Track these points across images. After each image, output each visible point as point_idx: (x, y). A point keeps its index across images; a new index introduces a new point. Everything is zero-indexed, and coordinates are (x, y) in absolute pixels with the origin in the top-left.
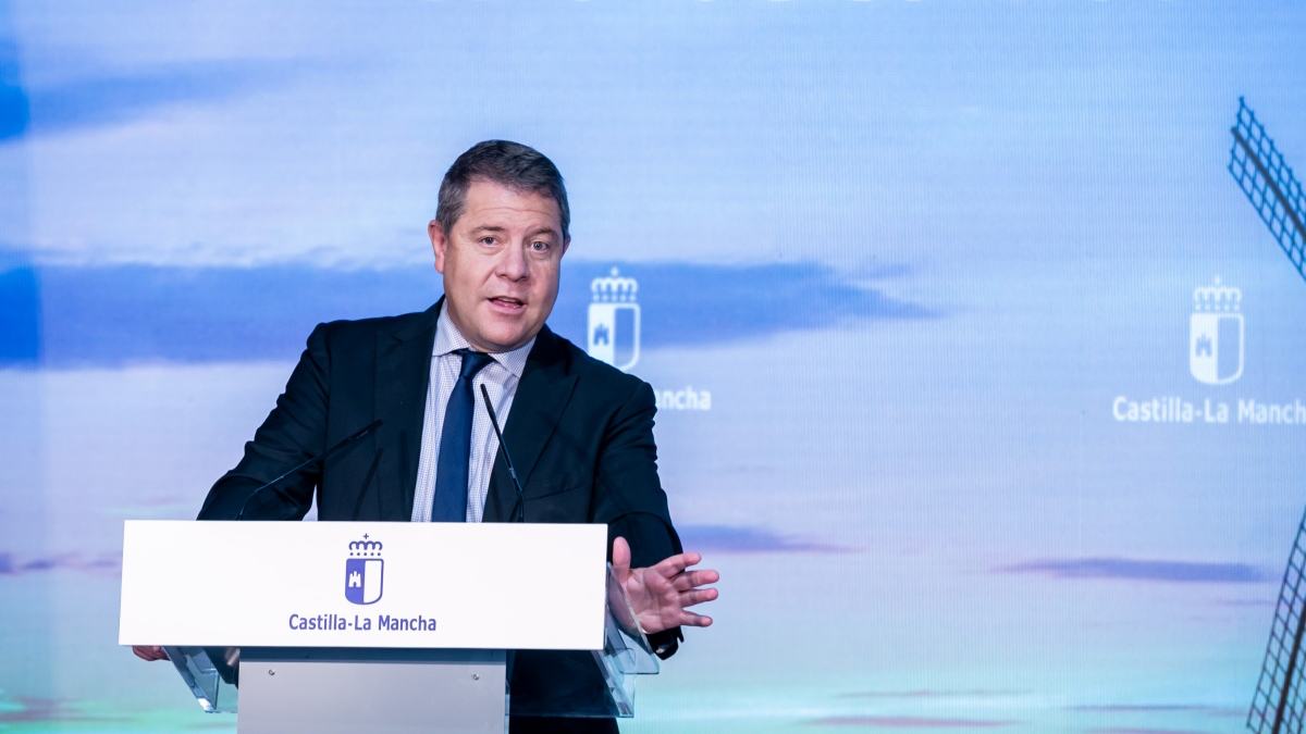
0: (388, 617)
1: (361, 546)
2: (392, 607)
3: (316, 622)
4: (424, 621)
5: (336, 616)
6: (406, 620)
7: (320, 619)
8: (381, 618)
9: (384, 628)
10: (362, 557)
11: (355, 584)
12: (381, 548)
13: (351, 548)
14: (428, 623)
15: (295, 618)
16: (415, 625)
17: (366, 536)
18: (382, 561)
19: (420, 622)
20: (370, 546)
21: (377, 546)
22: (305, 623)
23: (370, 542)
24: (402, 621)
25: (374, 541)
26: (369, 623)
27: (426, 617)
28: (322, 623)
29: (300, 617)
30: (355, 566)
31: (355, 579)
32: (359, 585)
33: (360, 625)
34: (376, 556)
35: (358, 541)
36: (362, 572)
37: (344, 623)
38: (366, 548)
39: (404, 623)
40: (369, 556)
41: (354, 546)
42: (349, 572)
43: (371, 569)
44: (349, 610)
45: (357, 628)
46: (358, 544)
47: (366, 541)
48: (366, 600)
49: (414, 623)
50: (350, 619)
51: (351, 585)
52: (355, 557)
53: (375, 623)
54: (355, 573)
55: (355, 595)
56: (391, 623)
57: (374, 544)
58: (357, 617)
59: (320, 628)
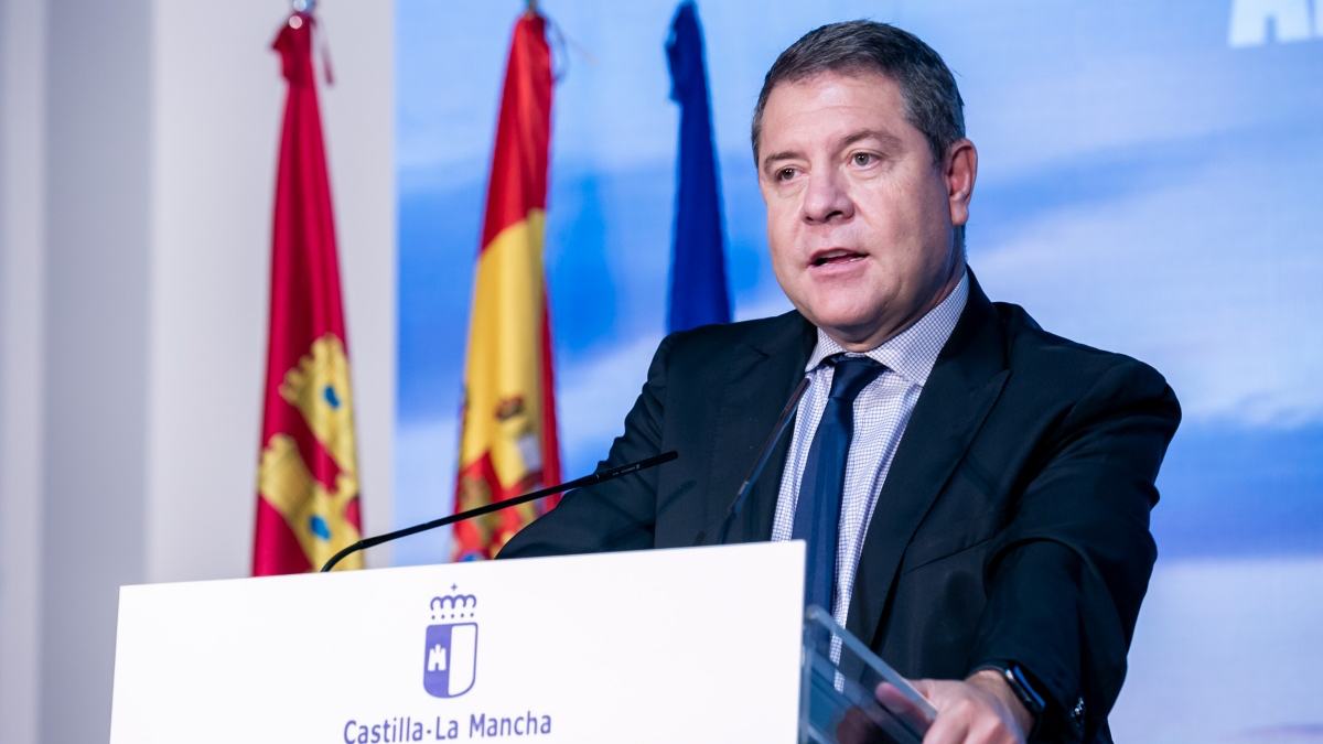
0: (483, 717)
1: (447, 603)
2: (490, 700)
3: (381, 731)
4: (535, 720)
5: (409, 719)
6: (509, 720)
7: (386, 726)
8: (473, 718)
9: (477, 734)
10: (448, 621)
11: (437, 665)
12: (474, 605)
13: (432, 608)
14: (541, 722)
15: (351, 726)
16: (522, 726)
17: (454, 587)
18: (476, 625)
19: (529, 720)
20: (459, 602)
21: (470, 601)
22: (366, 734)
23: (460, 597)
24: (503, 721)
25: (465, 594)
26: (456, 729)
27: (538, 714)
28: (390, 731)
29: (359, 724)
30: (439, 636)
31: (438, 656)
32: (442, 667)
33: (443, 732)
34: (467, 619)
35: (442, 596)
36: (446, 645)
37: (421, 731)
38: (453, 606)
39: (506, 725)
40: (458, 620)
41: (437, 603)
42: (430, 646)
43: (461, 638)
44: (428, 709)
45: (439, 737)
46: (442, 600)
47: (453, 594)
48: (452, 691)
49: (520, 723)
50: (429, 724)
51: (431, 667)
52: (439, 621)
53: (464, 727)
54: (438, 647)
55: (437, 683)
56: (488, 724)
57: (465, 599)
58: (438, 719)
59: (387, 740)
